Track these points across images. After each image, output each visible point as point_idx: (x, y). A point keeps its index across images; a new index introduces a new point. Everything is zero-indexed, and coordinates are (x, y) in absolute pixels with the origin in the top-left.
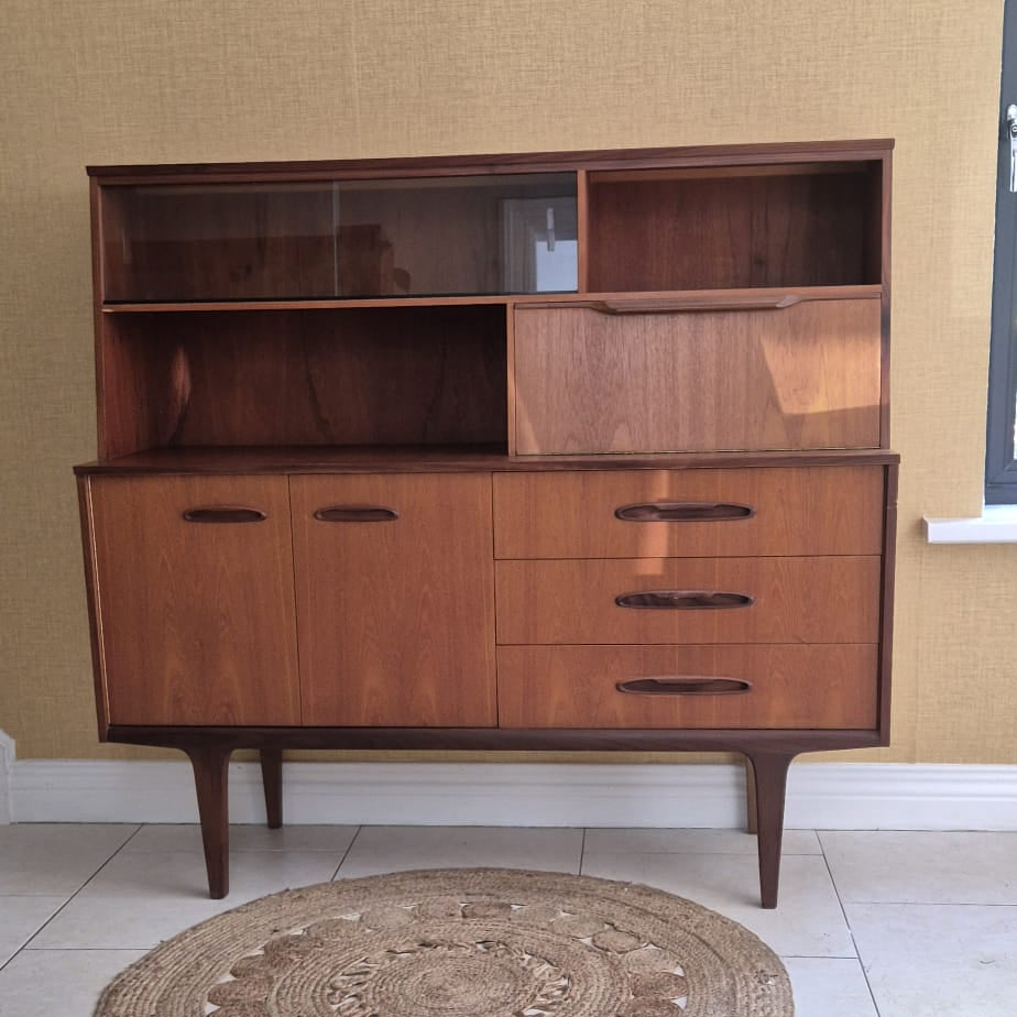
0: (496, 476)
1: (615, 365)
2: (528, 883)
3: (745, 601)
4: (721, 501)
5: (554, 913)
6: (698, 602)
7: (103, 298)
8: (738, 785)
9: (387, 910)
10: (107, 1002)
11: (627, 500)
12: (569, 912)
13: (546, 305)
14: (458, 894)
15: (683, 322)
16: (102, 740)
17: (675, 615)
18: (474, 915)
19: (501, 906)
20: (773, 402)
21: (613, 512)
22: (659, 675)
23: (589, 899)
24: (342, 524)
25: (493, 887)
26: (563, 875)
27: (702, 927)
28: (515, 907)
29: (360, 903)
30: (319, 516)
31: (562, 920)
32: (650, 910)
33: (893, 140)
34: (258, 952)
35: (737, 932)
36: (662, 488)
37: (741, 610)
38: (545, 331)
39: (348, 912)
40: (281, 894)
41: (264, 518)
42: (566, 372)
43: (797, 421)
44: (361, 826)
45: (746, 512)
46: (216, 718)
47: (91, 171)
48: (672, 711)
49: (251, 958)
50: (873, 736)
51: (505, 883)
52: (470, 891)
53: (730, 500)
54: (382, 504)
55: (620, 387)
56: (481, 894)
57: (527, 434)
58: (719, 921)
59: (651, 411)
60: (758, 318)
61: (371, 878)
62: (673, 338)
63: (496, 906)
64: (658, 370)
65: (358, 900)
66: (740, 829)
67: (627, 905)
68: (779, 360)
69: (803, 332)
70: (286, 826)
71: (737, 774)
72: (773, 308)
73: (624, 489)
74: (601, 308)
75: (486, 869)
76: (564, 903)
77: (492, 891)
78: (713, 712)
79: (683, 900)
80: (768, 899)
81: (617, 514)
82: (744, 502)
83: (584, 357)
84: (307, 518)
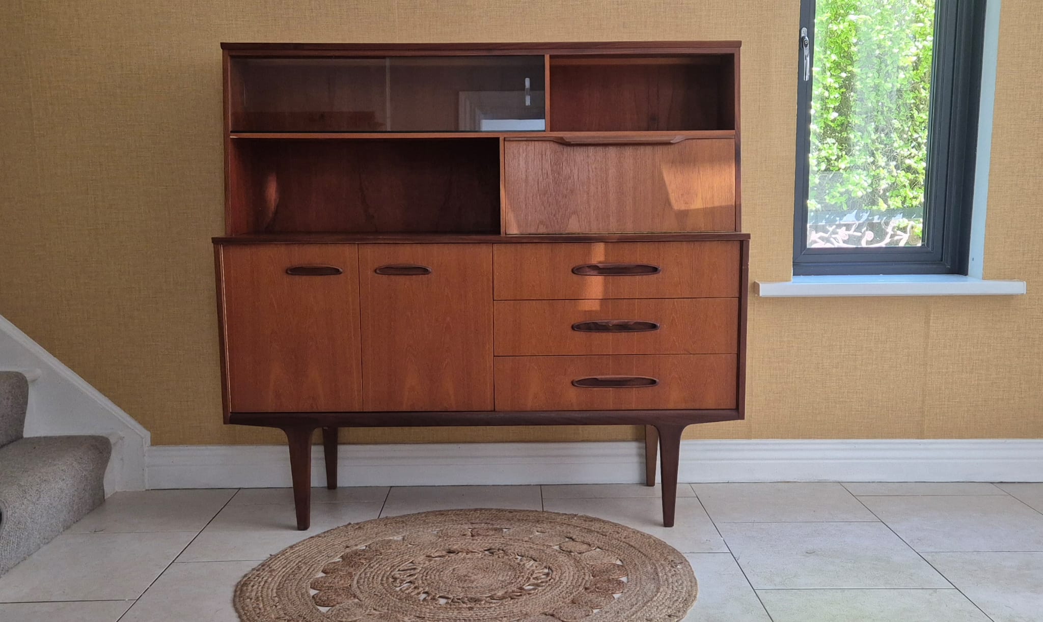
0: (495, 246)
1: (570, 177)
2: (514, 516)
3: (654, 327)
4: (639, 263)
5: (532, 533)
6: (624, 327)
7: (230, 129)
8: (640, 455)
9: (420, 533)
10: (241, 590)
11: (579, 262)
12: (541, 532)
13: (525, 139)
14: (466, 524)
15: (612, 152)
16: (225, 423)
17: (609, 337)
18: (478, 535)
19: (496, 529)
20: (667, 202)
21: (570, 270)
22: (599, 375)
23: (552, 524)
24: (393, 277)
25: (488, 519)
26: (533, 511)
27: (629, 538)
28: (505, 530)
29: (401, 530)
30: (378, 271)
31: (537, 536)
32: (593, 529)
33: (741, 42)
34: (337, 559)
35: (651, 540)
36: (599, 254)
37: (649, 334)
38: (524, 155)
39: (394, 535)
40: (346, 526)
41: (341, 273)
42: (538, 180)
43: (683, 215)
44: (391, 487)
45: (655, 270)
46: (305, 406)
47: (224, 46)
48: (608, 398)
49: (334, 563)
50: (734, 413)
51: (495, 517)
52: (473, 521)
53: (645, 262)
54: (419, 264)
55: (572, 191)
56: (481, 523)
57: (511, 223)
58: (638, 534)
59: (592, 207)
60: (659, 150)
61: (405, 516)
62: (605, 161)
63: (492, 529)
64: (597, 181)
65: (399, 529)
66: (641, 484)
67: (577, 527)
68: (672, 178)
69: (686, 161)
70: (340, 487)
71: (639, 448)
72: (670, 144)
73: (577, 255)
74: (560, 141)
75: (481, 509)
76: (537, 527)
77: (488, 521)
78: (634, 399)
79: (613, 523)
80: (668, 521)
81: (573, 271)
82: (654, 264)
83: (549, 172)
84: (370, 273)
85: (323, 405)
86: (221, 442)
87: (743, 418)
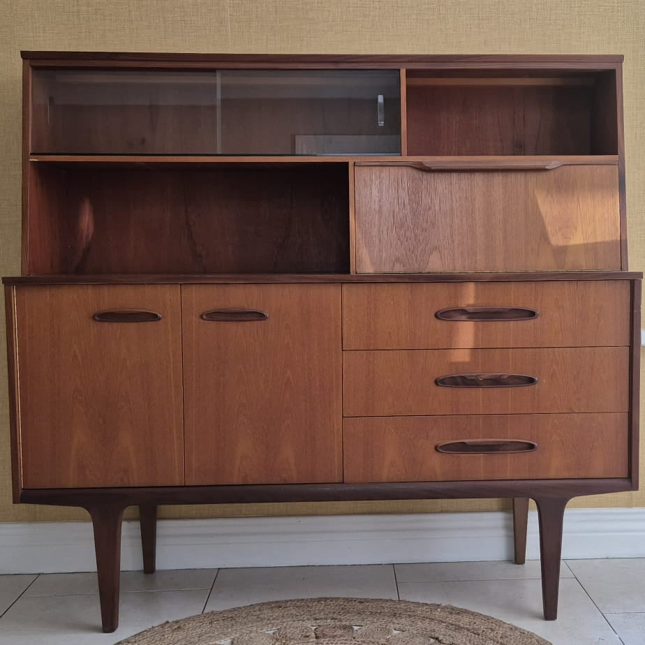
0: (345, 287)
1: (430, 208)
2: (364, 608)
3: (531, 381)
4: (513, 306)
5: (389, 632)
6: (496, 382)
7: (30, 152)
8: (507, 527)
9: (252, 635)
11: (444, 305)
12: (399, 630)
13: (379, 164)
14: (308, 619)
15: (478, 178)
16: (14, 502)
17: (479, 393)
18: (324, 636)
19: (345, 627)
20: (544, 237)
21: (433, 314)
22: (467, 438)
23: (412, 619)
24: (223, 324)
25: (334, 613)
26: (387, 601)
27: (506, 637)
28: (356, 628)
29: (230, 630)
30: (205, 317)
31: (395, 636)
32: (462, 625)
33: (623, 56)
35: (534, 640)
36: (469, 296)
37: (528, 389)
38: (377, 183)
39: (221, 638)
40: (162, 626)
41: (160, 319)
42: (394, 212)
43: (561, 251)
44: (219, 569)
45: (532, 314)
46: (114, 481)
47: (25, 55)
48: (477, 467)
50: (626, 483)
51: (343, 609)
52: (317, 617)
53: (520, 306)
54: (254, 308)
55: (433, 224)
56: (326, 619)
57: (364, 259)
58: (517, 632)
59: (456, 242)
60: (533, 177)
61: (234, 609)
62: (471, 189)
63: (340, 627)
64: (461, 212)
65: (228, 628)
66: (509, 561)
67: (442, 622)
68: (548, 207)
69: (564, 187)
71: (506, 519)
72: (544, 170)
73: (441, 297)
74: (417, 166)
75: (326, 599)
76: (394, 623)
77: (335, 616)
78: (509, 467)
79: (485, 616)
80: (550, 612)
81: (436, 316)
82: (531, 307)
83: (407, 202)
84: (195, 319)
85: (137, 478)
86: (18, 520)
87: (637, 489)
